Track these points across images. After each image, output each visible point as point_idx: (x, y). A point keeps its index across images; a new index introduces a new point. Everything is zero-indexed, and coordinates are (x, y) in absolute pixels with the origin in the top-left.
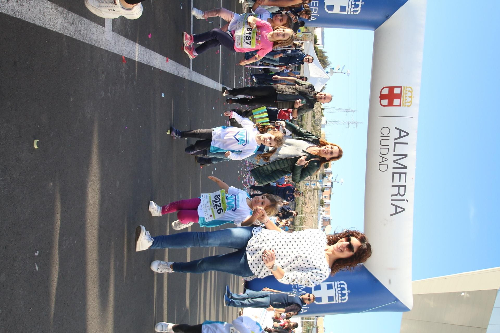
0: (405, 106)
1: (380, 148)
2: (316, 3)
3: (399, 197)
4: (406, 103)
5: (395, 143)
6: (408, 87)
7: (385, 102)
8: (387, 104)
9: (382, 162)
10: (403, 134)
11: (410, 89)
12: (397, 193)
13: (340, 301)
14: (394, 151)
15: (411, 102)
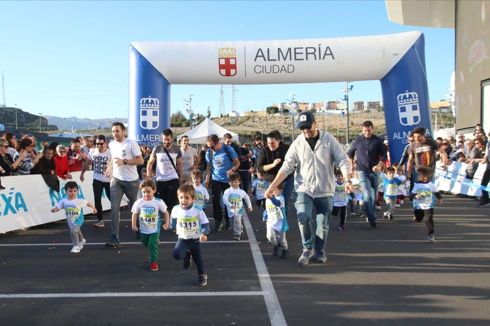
0: (235, 54)
1: (273, 72)
2: (151, 136)
3: (317, 53)
4: (232, 54)
5: (269, 60)
6: (219, 53)
7: (232, 71)
8: (235, 70)
9: (285, 70)
10: (260, 54)
11: (221, 51)
12: (313, 55)
13: (417, 99)
14: (276, 60)
15: (231, 49)
